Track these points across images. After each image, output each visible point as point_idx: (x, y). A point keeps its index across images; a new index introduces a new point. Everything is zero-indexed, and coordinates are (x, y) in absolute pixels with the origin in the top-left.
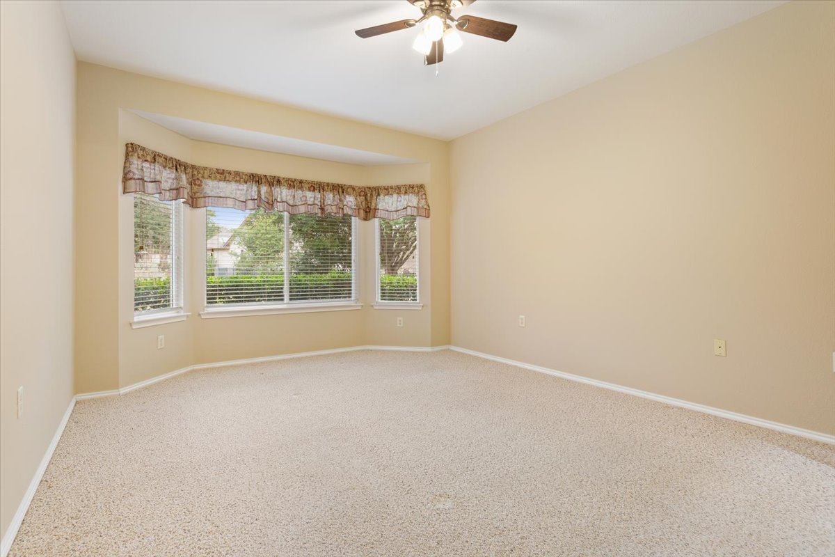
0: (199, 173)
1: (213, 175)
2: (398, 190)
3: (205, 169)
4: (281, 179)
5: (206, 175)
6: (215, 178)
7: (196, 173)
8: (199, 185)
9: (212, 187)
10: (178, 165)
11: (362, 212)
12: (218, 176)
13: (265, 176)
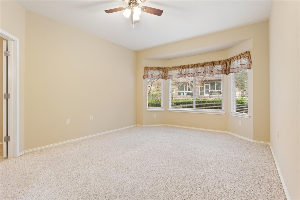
0: (167, 69)
1: (170, 69)
2: (238, 57)
3: (168, 68)
4: (189, 66)
5: (168, 70)
6: (171, 70)
7: (166, 69)
8: (167, 73)
9: (170, 73)
10: (159, 69)
11: (223, 71)
12: (171, 69)
13: (184, 66)
